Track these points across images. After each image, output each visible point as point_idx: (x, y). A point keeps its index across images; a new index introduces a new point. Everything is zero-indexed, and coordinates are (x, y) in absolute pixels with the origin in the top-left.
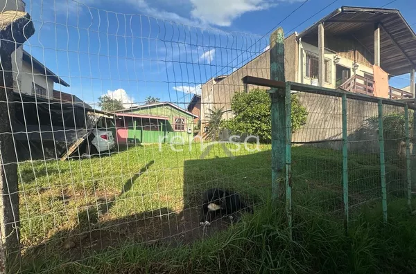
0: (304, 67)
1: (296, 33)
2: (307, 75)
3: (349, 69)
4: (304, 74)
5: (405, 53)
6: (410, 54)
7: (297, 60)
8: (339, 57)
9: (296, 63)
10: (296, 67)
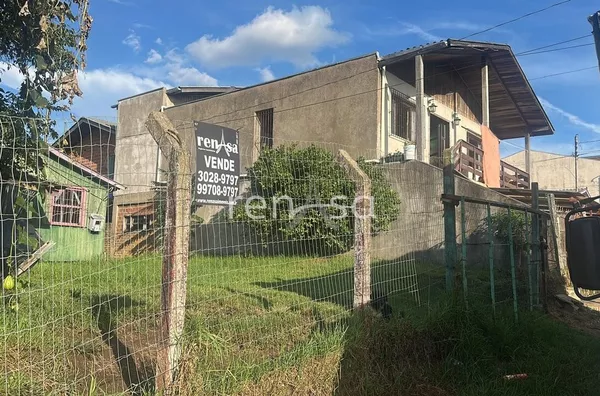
0: (389, 116)
1: (378, 54)
2: (392, 132)
3: (447, 123)
4: (389, 130)
5: (518, 107)
6: (524, 109)
7: (379, 103)
8: (435, 102)
9: (379, 110)
10: (379, 114)
